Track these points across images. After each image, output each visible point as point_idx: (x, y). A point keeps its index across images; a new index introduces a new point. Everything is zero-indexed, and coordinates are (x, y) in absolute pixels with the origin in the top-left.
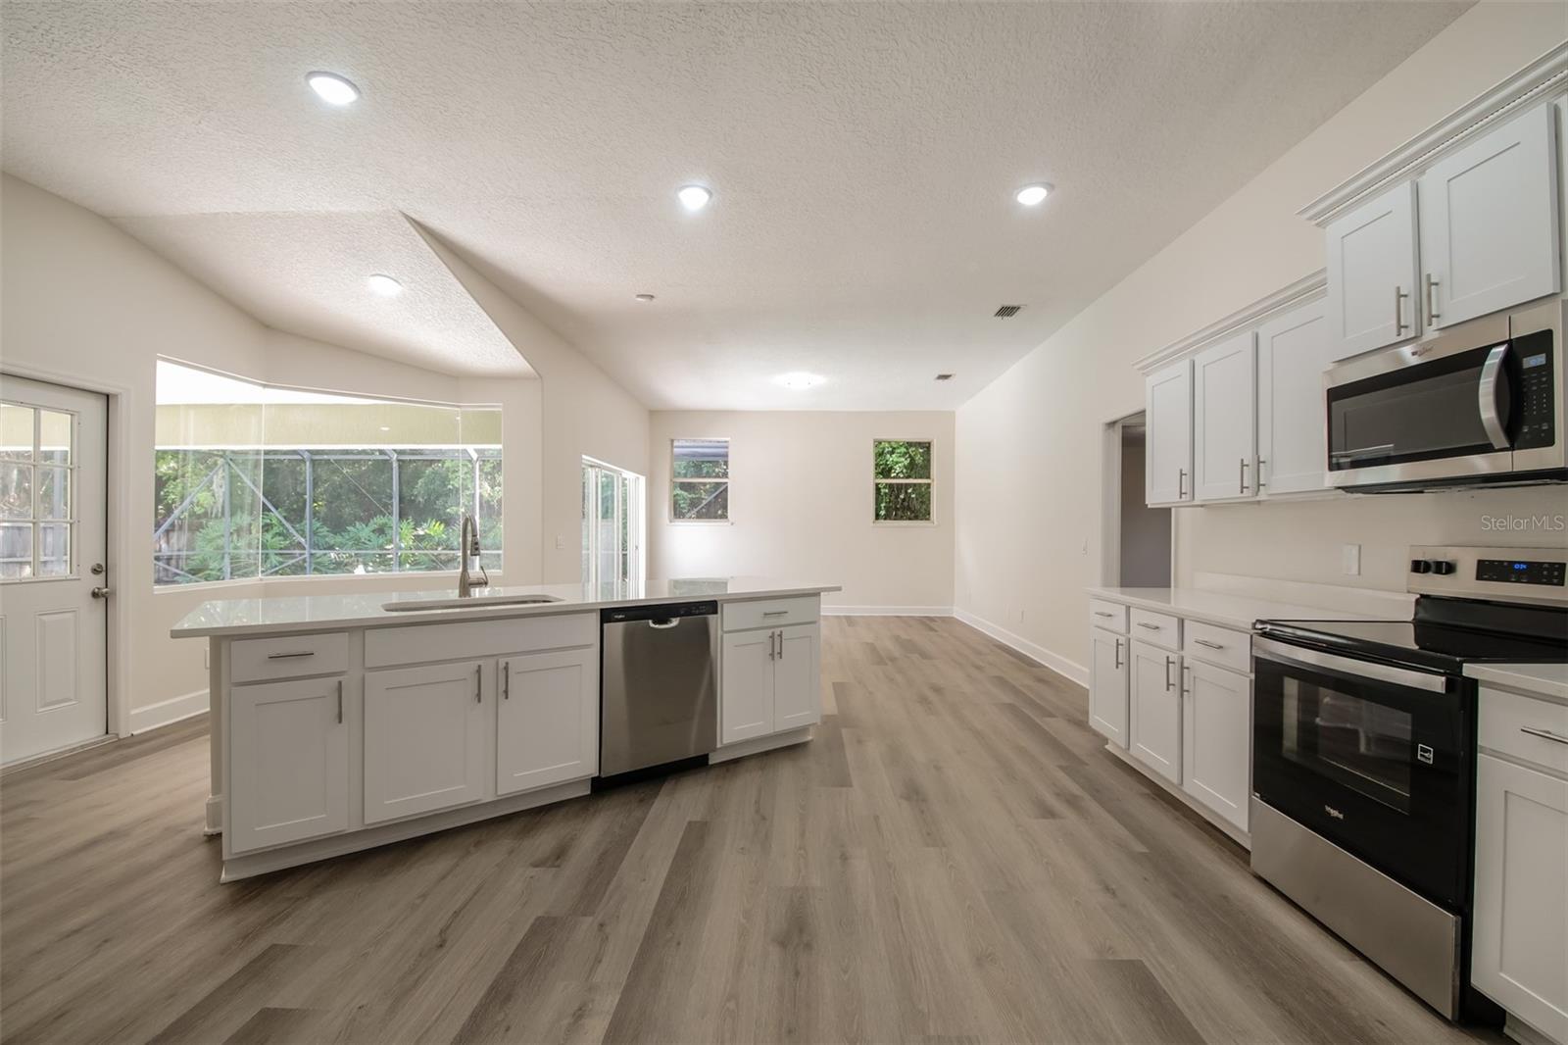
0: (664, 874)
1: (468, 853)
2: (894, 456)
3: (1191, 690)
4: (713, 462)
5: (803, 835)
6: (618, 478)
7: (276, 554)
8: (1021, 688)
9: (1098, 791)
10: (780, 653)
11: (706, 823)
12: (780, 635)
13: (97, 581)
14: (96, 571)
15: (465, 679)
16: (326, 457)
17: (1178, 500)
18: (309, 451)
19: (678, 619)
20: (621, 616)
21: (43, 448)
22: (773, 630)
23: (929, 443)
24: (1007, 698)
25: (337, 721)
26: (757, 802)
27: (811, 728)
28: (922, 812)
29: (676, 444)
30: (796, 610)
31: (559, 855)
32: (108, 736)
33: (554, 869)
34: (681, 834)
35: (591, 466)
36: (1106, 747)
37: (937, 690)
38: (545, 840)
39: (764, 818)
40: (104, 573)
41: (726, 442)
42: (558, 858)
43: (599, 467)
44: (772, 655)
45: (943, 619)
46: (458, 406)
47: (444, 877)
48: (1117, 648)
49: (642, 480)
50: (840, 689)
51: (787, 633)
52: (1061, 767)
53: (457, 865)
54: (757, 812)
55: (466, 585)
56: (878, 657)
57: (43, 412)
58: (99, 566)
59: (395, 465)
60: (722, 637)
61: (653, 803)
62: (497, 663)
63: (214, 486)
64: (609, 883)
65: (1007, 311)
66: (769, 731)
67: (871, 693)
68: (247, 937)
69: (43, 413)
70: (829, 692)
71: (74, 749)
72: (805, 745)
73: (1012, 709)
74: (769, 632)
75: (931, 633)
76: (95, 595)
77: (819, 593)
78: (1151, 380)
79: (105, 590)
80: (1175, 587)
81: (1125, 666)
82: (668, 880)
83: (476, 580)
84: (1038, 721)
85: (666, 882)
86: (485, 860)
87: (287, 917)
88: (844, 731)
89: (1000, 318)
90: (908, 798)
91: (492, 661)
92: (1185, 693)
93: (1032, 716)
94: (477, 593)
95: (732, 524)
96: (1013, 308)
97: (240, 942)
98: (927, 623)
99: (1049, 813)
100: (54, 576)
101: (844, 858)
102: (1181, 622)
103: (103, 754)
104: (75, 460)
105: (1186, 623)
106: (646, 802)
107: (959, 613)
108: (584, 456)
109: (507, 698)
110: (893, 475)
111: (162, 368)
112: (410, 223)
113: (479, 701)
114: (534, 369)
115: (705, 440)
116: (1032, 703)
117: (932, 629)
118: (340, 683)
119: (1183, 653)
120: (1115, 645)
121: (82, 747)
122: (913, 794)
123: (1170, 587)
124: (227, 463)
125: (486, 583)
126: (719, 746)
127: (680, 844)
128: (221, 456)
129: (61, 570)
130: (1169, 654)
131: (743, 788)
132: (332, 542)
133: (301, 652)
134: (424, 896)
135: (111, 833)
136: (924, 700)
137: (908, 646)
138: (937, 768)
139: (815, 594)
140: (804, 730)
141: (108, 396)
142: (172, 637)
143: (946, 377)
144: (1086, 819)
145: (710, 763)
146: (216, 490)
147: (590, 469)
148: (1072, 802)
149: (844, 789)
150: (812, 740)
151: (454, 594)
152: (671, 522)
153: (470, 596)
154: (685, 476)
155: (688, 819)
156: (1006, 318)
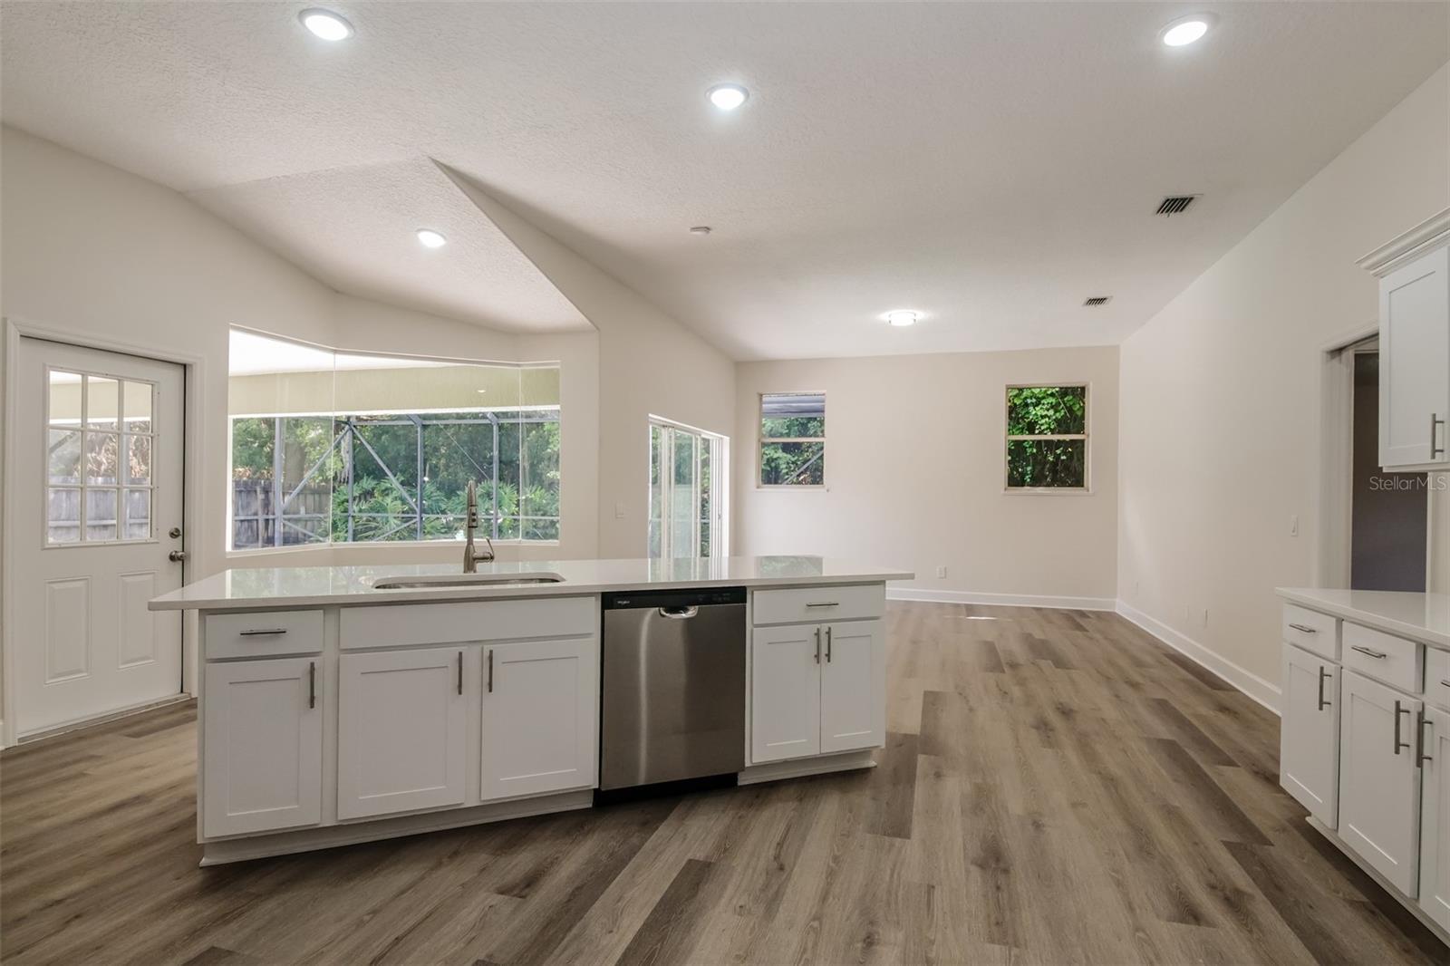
0: (638, 926)
1: (439, 864)
2: (1037, 408)
3: (1434, 758)
4: (808, 420)
5: (824, 899)
6: (697, 439)
7: (395, 518)
8: (1189, 718)
9: (1279, 888)
10: (828, 655)
11: (710, 863)
12: (829, 633)
13: (174, 546)
14: (173, 535)
15: (446, 667)
16: (435, 422)
17: (1430, 461)
18: (419, 416)
19: (697, 607)
20: (625, 602)
21: (126, 420)
22: (818, 626)
23: (1083, 389)
24: (1164, 731)
25: (309, 706)
26: (780, 845)
27: (874, 752)
28: (998, 888)
29: (764, 399)
30: (850, 602)
31: (530, 882)
32: (183, 695)
33: (519, 899)
34: (675, 875)
35: (664, 426)
36: (1307, 819)
37: (1066, 712)
38: (523, 861)
39: (781, 868)
40: (181, 537)
41: (824, 395)
42: (528, 886)
43: (673, 427)
44: (817, 656)
45: (1099, 615)
46: (518, 365)
47: (403, 892)
48: (1322, 680)
49: (727, 439)
50: (932, 701)
51: (837, 630)
52: (1228, 845)
53: (422, 878)
54: (776, 858)
55: (470, 561)
56: (995, 661)
57: (125, 383)
58: (177, 530)
59: (495, 428)
60: (752, 631)
61: (657, 828)
62: (482, 648)
63: (342, 452)
64: (570, 929)
65: (1175, 205)
66: (812, 751)
67: (971, 710)
68: (194, 934)
69: (127, 384)
70: (917, 704)
71: (150, 706)
72: (867, 770)
73: (1172, 751)
74: (814, 628)
75: (1079, 633)
76: (172, 558)
77: (883, 582)
78: (1386, 284)
79: (180, 554)
80: (1432, 591)
81: (1334, 708)
82: (638, 939)
83: (481, 555)
84: (1205, 768)
85: (635, 940)
86: (453, 875)
87: (240, 915)
88: (921, 758)
89: (1165, 215)
90: (982, 866)
91: (477, 648)
92: (1425, 761)
93: (1199, 762)
94: (483, 569)
95: (828, 491)
96: (1184, 200)
97: (186, 938)
98: (1075, 620)
99: (1189, 914)
100: (135, 539)
101: (869, 942)
102: (1423, 649)
103: (172, 713)
104: (155, 427)
105: (1430, 651)
106: (649, 826)
107: (1122, 607)
108: (650, 415)
109: (490, 691)
110: (1037, 432)
111: (235, 337)
112: (442, 170)
113: (460, 693)
114: (590, 321)
115: (801, 391)
116: (1203, 743)
117: (1080, 628)
118: (312, 664)
119: (1424, 698)
120: (1318, 674)
121: (157, 704)
122: (993, 860)
123: (1424, 591)
124: (351, 429)
125: (492, 558)
126: (747, 764)
127: (670, 887)
128: (346, 423)
129: (144, 534)
130: (1399, 696)
131: (769, 823)
132: (443, 507)
133: (275, 629)
134: (374, 912)
135: (137, 798)
136: (1043, 726)
137: (1040, 649)
138: (1037, 826)
139: (879, 582)
140: (865, 753)
141: (185, 366)
142: (150, 609)
143: (1099, 301)
144: (1251, 931)
145: (739, 784)
146: (343, 456)
147: (663, 430)
148: (1234, 902)
149: (898, 841)
150: (876, 767)
151: (456, 570)
152: (758, 487)
153: (475, 572)
154: (788, 435)
155: (689, 856)
156: (1172, 214)
